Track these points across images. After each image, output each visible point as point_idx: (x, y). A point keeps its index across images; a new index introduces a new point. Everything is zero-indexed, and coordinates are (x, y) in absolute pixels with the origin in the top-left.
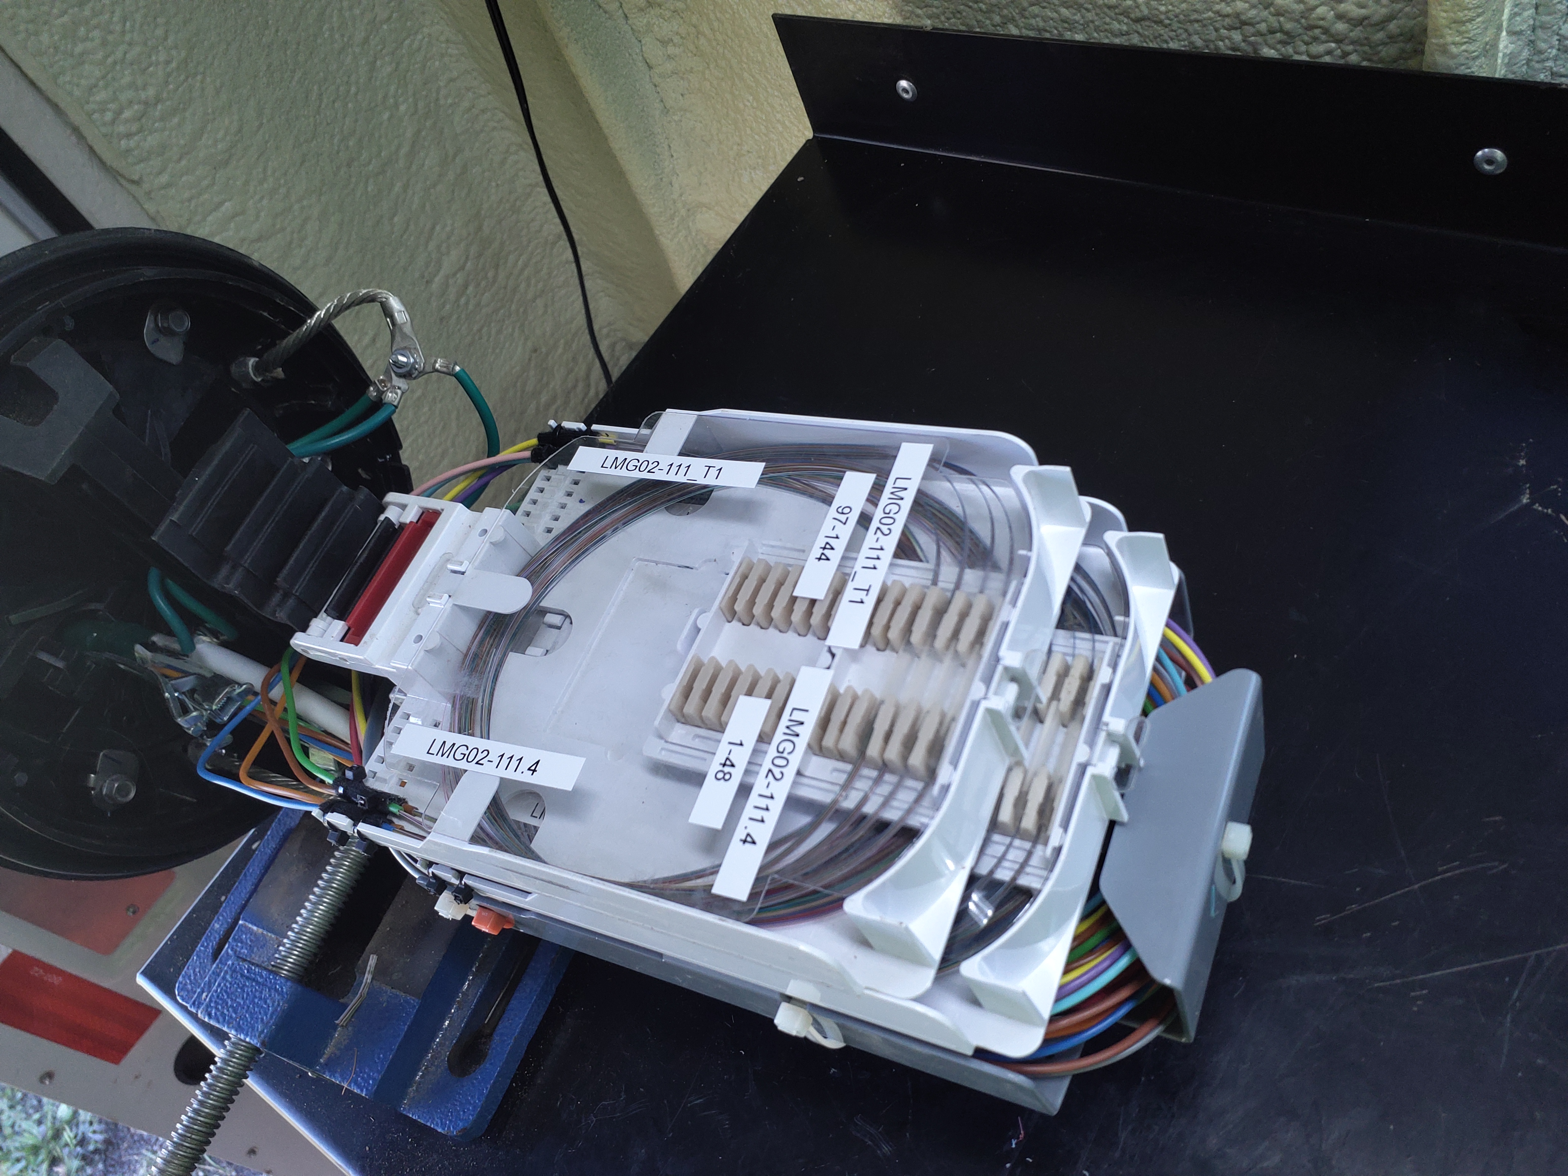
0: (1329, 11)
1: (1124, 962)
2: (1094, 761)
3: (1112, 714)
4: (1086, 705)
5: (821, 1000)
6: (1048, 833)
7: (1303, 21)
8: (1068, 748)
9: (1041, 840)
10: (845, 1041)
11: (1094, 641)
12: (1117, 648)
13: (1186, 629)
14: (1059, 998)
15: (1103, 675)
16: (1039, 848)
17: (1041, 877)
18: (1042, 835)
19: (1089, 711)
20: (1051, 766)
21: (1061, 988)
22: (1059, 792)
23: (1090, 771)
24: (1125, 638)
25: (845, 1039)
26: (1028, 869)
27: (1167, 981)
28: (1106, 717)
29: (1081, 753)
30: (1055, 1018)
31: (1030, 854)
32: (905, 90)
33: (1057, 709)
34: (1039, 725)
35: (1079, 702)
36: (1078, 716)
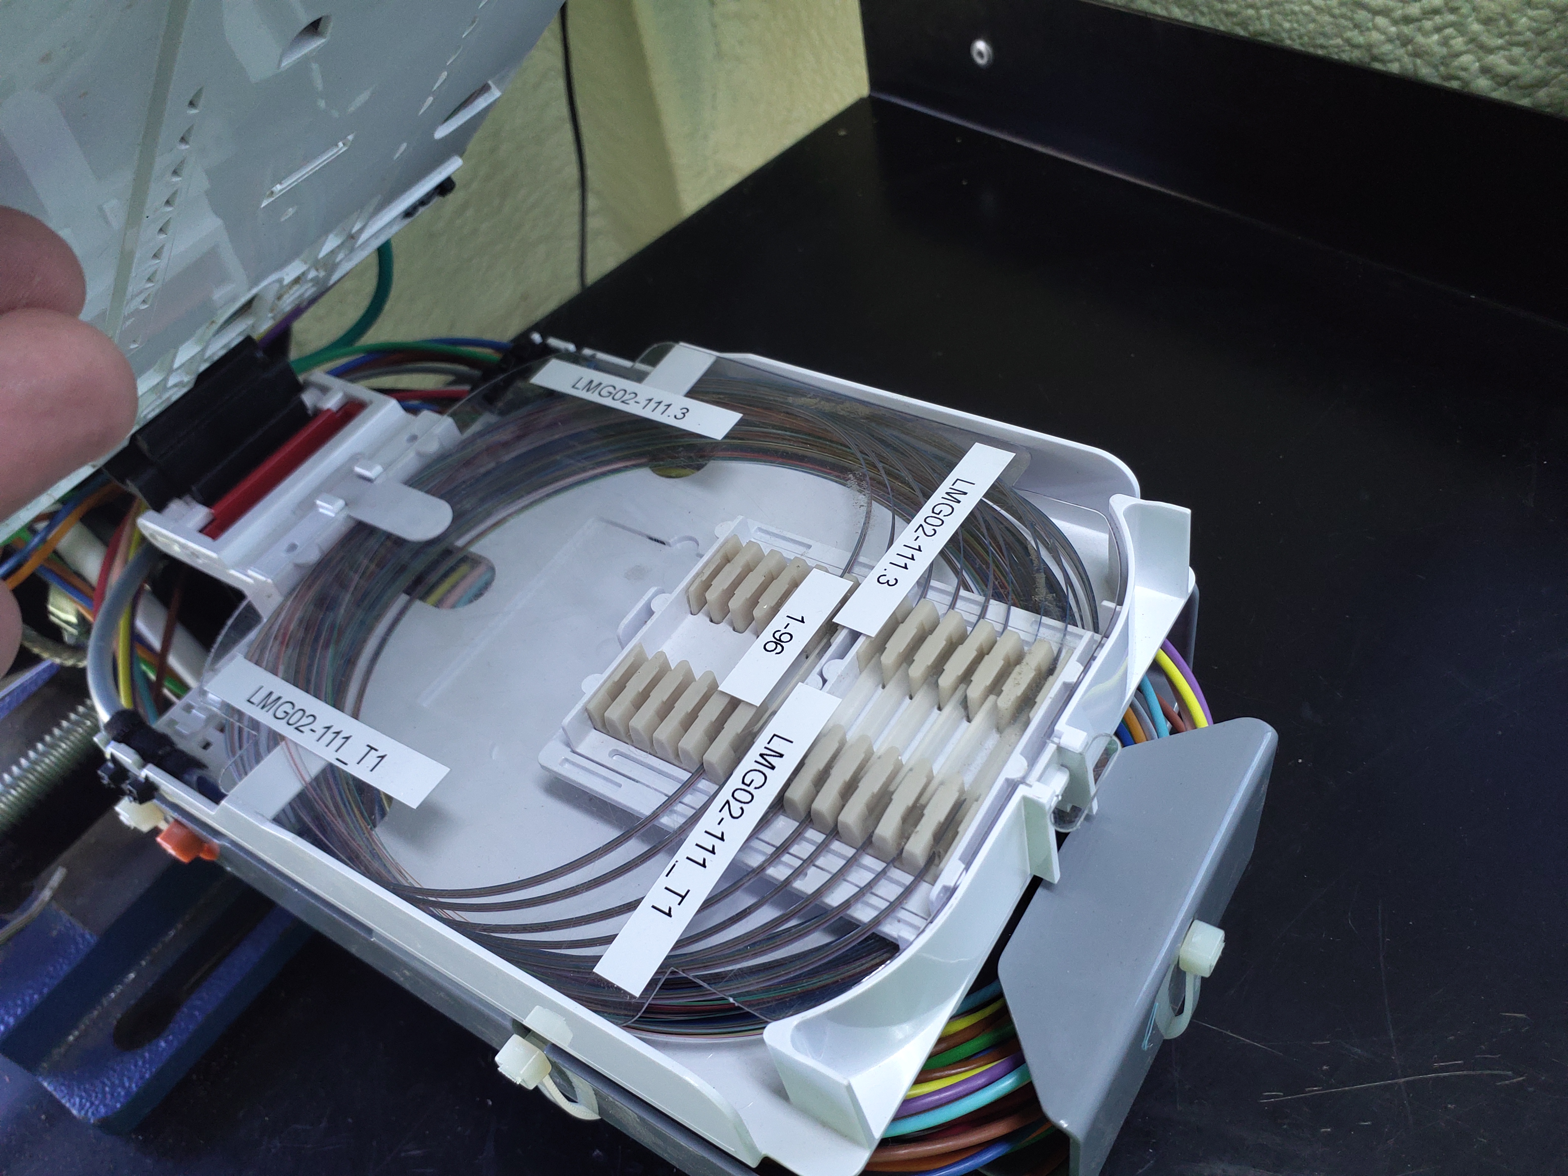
0: (1475, 62)
1: (1006, 1085)
2: (1030, 780)
3: (1070, 723)
4: (1036, 706)
5: (571, 1045)
6: (942, 865)
7: (1442, 69)
8: (998, 760)
9: (928, 877)
10: (600, 1114)
11: (1065, 632)
12: (1095, 646)
13: (1185, 656)
14: (899, 1117)
15: (1069, 671)
16: (924, 887)
17: (915, 927)
18: (933, 870)
19: (1038, 715)
20: (968, 779)
21: (906, 1102)
22: (971, 811)
23: (1022, 791)
24: (1107, 636)
25: (601, 1110)
26: (902, 914)
27: (1064, 1124)
28: (1061, 726)
29: (1015, 766)
30: (886, 1143)
31: (908, 891)
32: (980, 54)
33: (995, 706)
34: (965, 723)
35: (1027, 701)
36: (1023, 718)
